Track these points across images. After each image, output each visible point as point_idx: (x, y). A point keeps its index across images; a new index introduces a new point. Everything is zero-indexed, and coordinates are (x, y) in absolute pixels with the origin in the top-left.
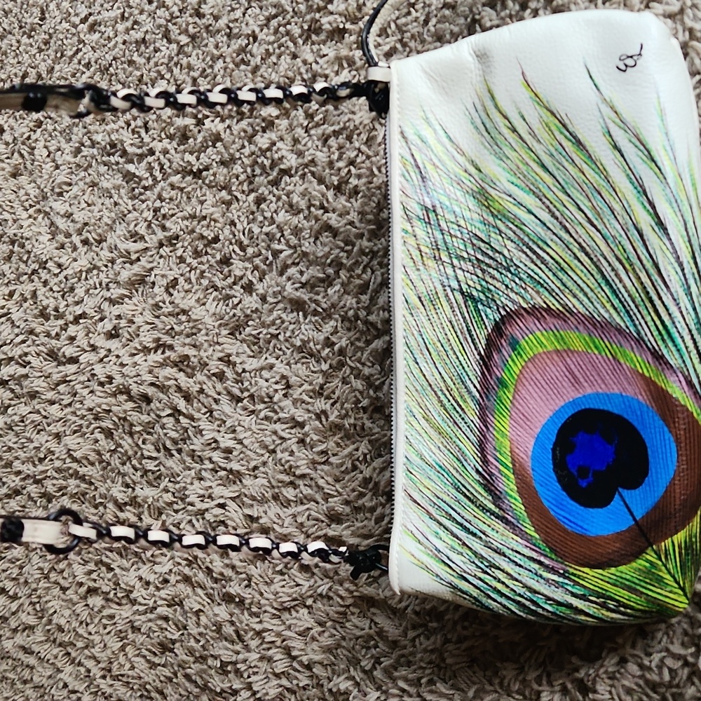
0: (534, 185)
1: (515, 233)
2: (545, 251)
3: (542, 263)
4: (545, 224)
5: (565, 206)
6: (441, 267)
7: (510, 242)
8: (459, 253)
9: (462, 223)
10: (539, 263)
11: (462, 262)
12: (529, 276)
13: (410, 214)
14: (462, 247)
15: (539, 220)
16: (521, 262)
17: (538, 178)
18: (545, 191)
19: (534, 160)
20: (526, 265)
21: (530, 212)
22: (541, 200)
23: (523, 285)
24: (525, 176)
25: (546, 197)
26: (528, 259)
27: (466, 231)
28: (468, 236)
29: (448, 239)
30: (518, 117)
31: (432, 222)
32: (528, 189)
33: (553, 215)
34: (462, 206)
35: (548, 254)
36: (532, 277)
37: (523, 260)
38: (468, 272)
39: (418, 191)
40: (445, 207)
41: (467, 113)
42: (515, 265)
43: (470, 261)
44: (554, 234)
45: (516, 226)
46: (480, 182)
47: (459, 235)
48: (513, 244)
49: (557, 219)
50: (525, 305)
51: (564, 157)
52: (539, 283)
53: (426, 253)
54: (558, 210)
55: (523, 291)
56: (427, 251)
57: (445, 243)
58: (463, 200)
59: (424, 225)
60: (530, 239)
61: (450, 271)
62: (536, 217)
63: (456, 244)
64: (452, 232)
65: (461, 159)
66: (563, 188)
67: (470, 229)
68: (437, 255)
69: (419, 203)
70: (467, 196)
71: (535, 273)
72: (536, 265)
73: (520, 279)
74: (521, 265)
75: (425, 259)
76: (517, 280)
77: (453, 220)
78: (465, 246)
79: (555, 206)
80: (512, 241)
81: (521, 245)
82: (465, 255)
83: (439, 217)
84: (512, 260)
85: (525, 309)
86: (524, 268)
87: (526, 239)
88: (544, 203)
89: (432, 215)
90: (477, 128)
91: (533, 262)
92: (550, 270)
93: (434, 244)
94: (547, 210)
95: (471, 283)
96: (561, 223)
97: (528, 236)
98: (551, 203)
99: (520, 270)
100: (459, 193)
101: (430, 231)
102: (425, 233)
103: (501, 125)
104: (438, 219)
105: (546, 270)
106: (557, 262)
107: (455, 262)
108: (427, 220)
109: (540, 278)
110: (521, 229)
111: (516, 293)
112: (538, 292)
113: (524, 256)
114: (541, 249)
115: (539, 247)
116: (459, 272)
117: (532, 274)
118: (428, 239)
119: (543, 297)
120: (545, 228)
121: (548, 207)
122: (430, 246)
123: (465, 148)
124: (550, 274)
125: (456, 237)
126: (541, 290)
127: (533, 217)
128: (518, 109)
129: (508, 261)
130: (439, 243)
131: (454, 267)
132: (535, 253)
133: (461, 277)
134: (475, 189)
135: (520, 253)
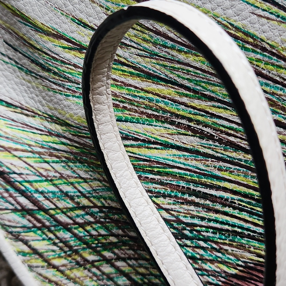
0: (151, 108)
1: (161, 183)
2: (218, 188)
3: (225, 205)
4: (198, 153)
5: (213, 115)
6: (94, 270)
7: (162, 199)
8: (104, 241)
9: (85, 202)
10: (218, 207)
11: (116, 251)
12: (216, 230)
13: (14, 230)
14: (103, 232)
15: (186, 150)
16: (193, 217)
17: (150, 96)
18: (173, 108)
19: (131, 74)
20: (203, 219)
21: (167, 146)
22: (172, 123)
23: (215, 246)
24: (131, 102)
25: (177, 116)
26: (200, 209)
27: (97, 210)
28: (102, 215)
29: (80, 232)
30: (74, 27)
31: (47, 224)
32: (144, 117)
33: (203, 135)
34: (72, 180)
35: (225, 189)
36: (220, 230)
37: (195, 213)
38: (130, 258)
39: (6, 195)
40: (51, 195)
41: (7, 59)
42: (188, 224)
43: (125, 244)
44: (219, 159)
45: (159, 173)
46: (76, 139)
47: (92, 220)
48: (167, 200)
49: (211, 137)
50: (233, 271)
51: (172, 48)
52: (236, 233)
53: (64, 265)
54: (206, 126)
55: (219, 255)
56: (63, 261)
57: (80, 239)
58: (69, 172)
59: (39, 232)
60: (188, 181)
61: (107, 269)
62: (179, 148)
63: (94, 233)
64: (79, 220)
65: (36, 122)
66: (195, 91)
67: (99, 204)
68: (79, 259)
69: (15, 210)
70: (71, 164)
71: (222, 223)
72: (217, 212)
73: (206, 240)
74: (196, 221)
75: (68, 272)
76: (202, 243)
77: (71, 205)
78: (107, 228)
79: (198, 122)
80: (164, 196)
81: (179, 195)
82: (113, 239)
83: (52, 212)
84: (180, 222)
85: (235, 276)
86: (203, 223)
87: (182, 184)
88: (179, 125)
89: (41, 215)
90: (29, 72)
91: (209, 209)
92: (241, 210)
93: (66, 249)
94: (190, 133)
95: (142, 270)
96: (220, 141)
97: (182, 178)
98: (190, 120)
99: (198, 228)
100: (58, 167)
101: (51, 235)
102: (46, 242)
103: (59, 50)
104: (52, 216)
105: (236, 213)
106: (245, 196)
107: (107, 254)
108: (39, 225)
109: (233, 226)
110: (167, 174)
111: (212, 261)
112: (241, 246)
113: (192, 208)
114: (211, 187)
115: (206, 186)
116: (119, 264)
117: (218, 226)
118: (55, 248)
119: (252, 249)
120: (201, 157)
121: (189, 128)
122: (63, 254)
123: (32, 104)
124: (244, 215)
125: (89, 223)
126: (244, 241)
127: (175, 151)
128: (67, 16)
129: (175, 225)
130: (72, 243)
131: (108, 261)
132: (205, 196)
133: (127, 269)
134: (75, 150)
135: (185, 206)
